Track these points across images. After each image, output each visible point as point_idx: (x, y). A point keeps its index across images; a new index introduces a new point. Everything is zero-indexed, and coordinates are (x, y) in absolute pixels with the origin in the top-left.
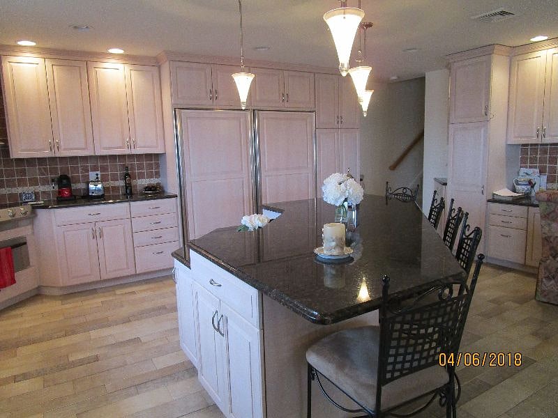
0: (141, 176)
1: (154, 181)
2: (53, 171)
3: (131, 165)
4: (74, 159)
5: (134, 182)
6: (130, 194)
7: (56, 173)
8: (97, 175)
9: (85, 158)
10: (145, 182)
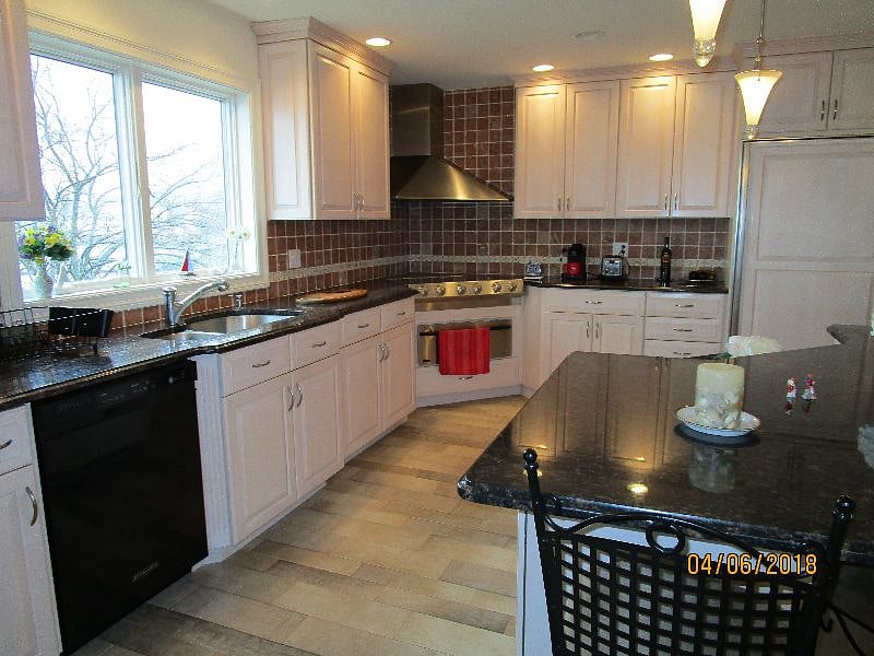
0: (691, 254)
1: (712, 264)
2: (568, 237)
3: (677, 235)
4: (595, 222)
5: (675, 263)
6: (666, 280)
7: (571, 240)
8: (624, 247)
9: (610, 222)
10: (697, 264)
